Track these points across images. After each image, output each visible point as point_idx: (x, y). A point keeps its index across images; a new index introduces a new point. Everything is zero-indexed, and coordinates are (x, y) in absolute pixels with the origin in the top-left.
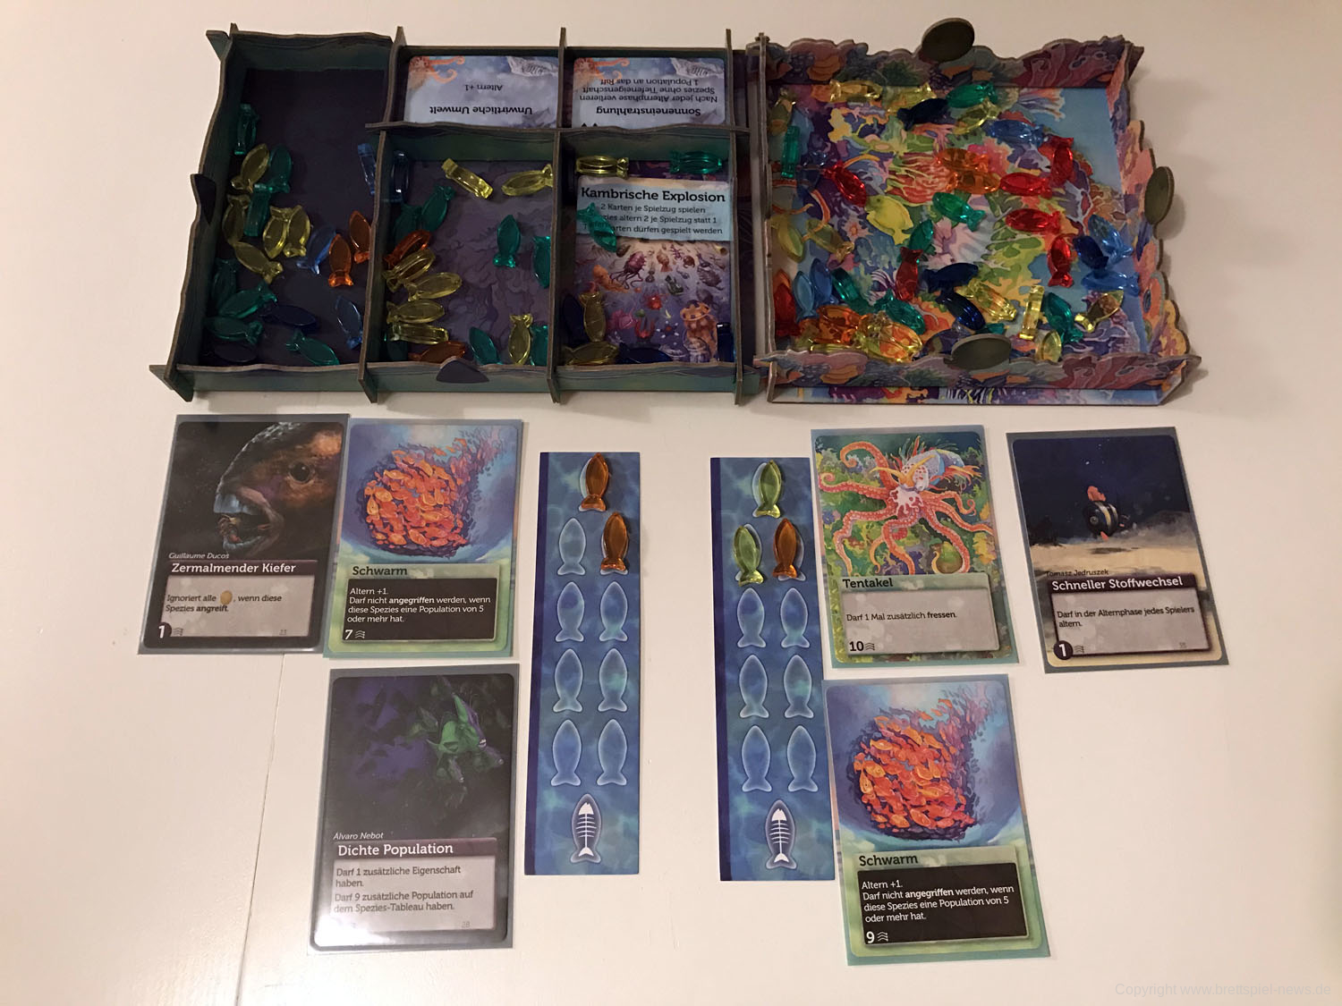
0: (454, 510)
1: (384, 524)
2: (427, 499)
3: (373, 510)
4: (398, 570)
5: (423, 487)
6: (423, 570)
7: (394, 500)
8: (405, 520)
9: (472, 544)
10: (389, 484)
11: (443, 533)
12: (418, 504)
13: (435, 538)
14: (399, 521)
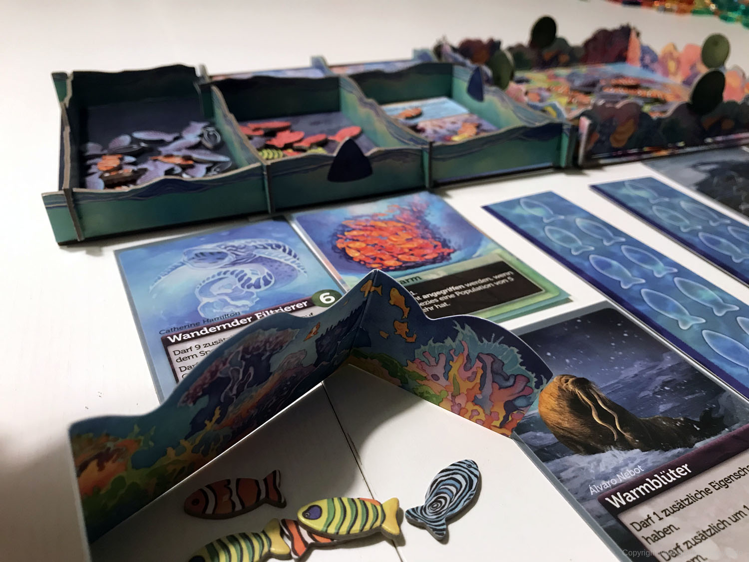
0: (423, 237)
1: (372, 259)
2: (396, 238)
3: (352, 253)
4: (412, 279)
5: (385, 234)
6: (433, 273)
7: (368, 245)
8: (389, 252)
9: (460, 249)
10: (355, 238)
11: (428, 251)
12: (390, 243)
13: (425, 255)
14: (384, 254)
